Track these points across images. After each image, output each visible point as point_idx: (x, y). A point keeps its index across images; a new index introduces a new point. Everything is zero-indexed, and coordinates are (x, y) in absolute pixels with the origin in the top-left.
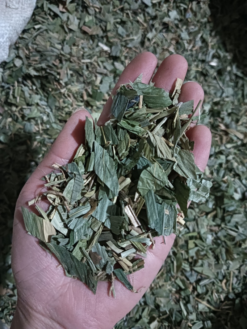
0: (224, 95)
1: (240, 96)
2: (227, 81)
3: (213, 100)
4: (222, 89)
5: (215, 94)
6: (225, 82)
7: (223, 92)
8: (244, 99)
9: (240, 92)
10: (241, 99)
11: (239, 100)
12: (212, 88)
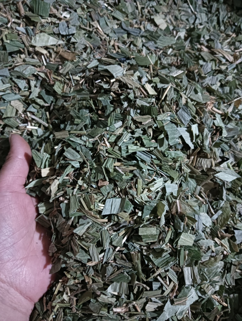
0: (197, 22)
1: (215, 23)
2: (199, 5)
3: (186, 26)
4: (195, 15)
5: (187, 20)
6: (198, 6)
7: (196, 18)
8: (219, 26)
9: (216, 18)
10: (217, 26)
11: (214, 27)
12: (183, 13)
